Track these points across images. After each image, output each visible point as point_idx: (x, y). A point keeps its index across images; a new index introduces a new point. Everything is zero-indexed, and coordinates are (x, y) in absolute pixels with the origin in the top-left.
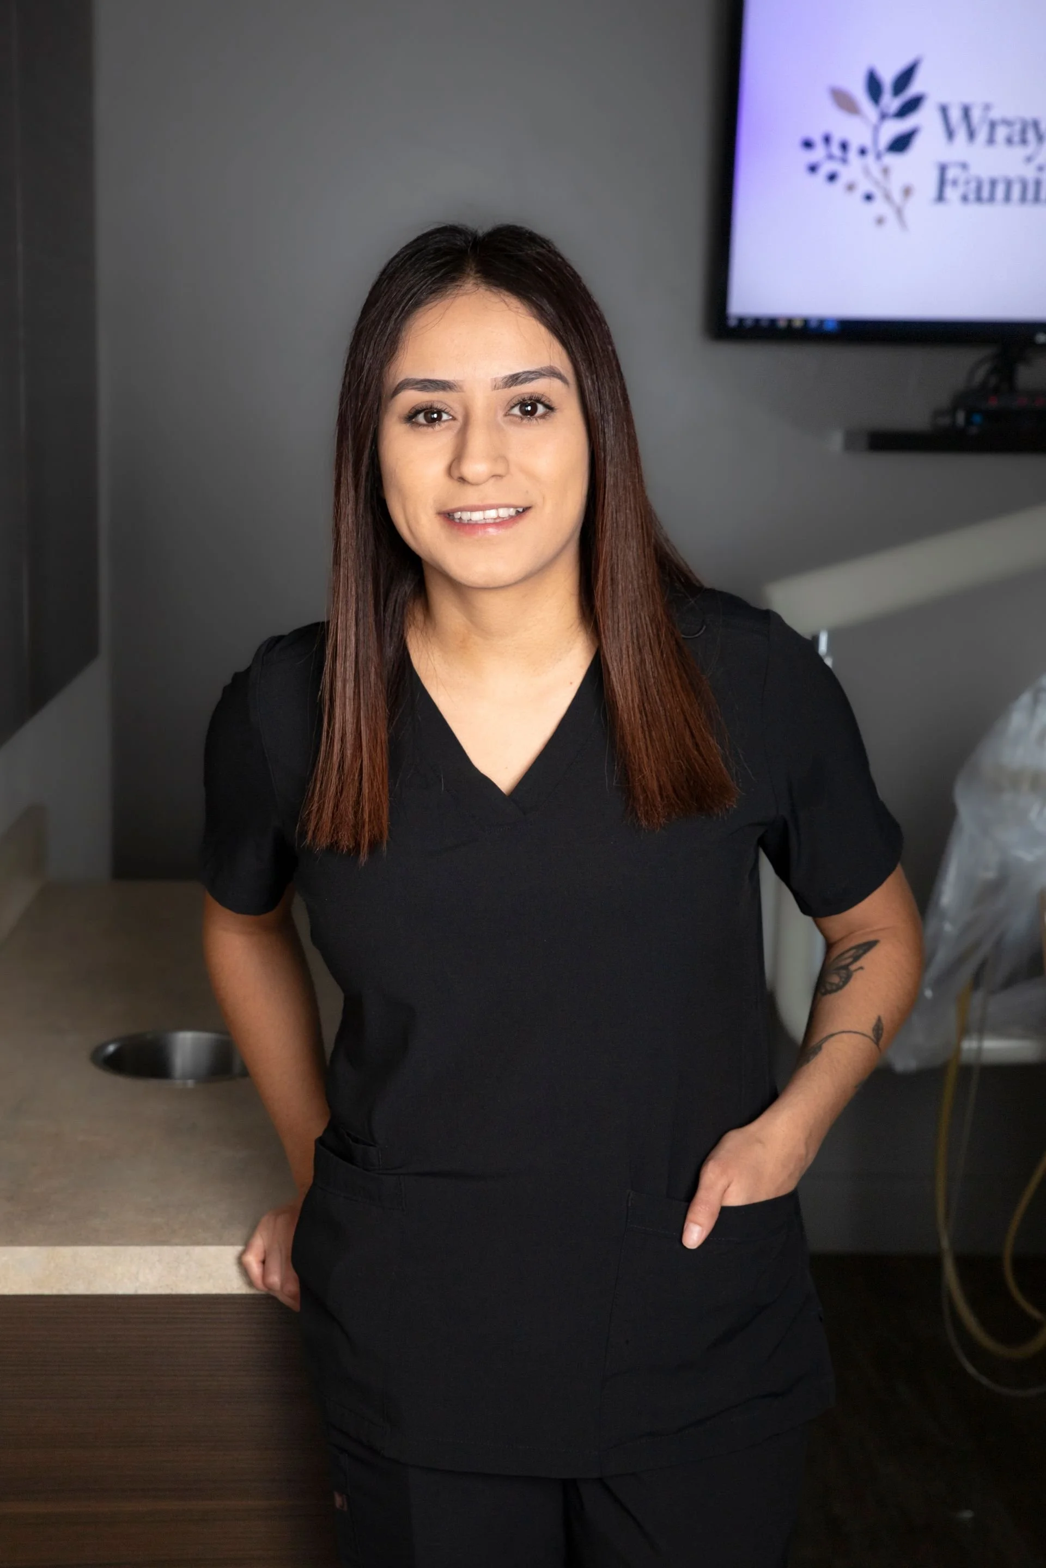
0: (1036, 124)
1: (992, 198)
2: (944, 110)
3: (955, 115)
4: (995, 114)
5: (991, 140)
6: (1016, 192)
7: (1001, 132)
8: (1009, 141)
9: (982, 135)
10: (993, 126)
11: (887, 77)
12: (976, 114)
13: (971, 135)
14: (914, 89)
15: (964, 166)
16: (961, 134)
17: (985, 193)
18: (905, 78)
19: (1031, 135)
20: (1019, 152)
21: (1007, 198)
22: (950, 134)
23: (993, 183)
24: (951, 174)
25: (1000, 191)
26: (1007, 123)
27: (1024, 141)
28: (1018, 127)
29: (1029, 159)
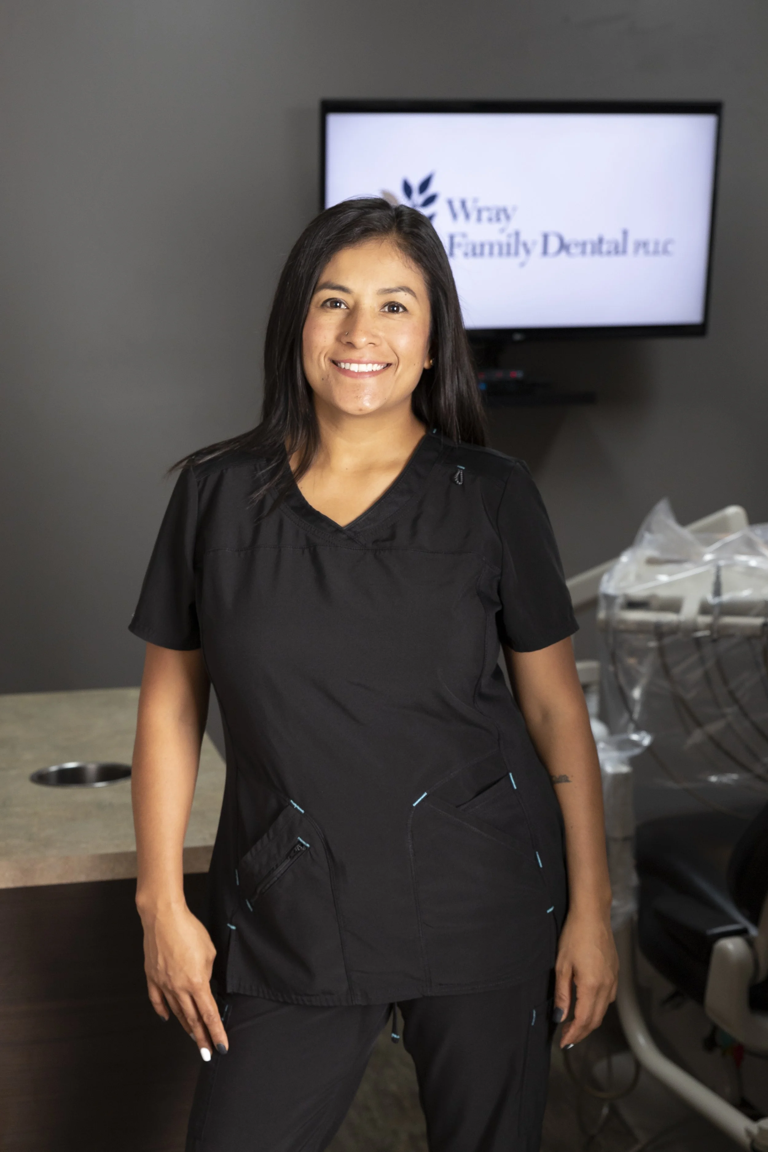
0: (505, 210)
1: (482, 254)
2: (450, 203)
3: (457, 205)
4: (481, 204)
5: (479, 219)
6: (496, 249)
7: (485, 215)
8: (490, 220)
9: (474, 216)
10: (479, 211)
11: (415, 183)
12: (469, 205)
13: (467, 216)
14: (431, 190)
15: (464, 235)
16: (461, 216)
17: (478, 251)
18: (425, 185)
19: (502, 216)
20: (496, 227)
21: (491, 253)
22: (455, 216)
23: (482, 246)
24: (457, 240)
25: (487, 249)
26: (488, 209)
27: (498, 219)
28: (494, 213)
29: (502, 230)
